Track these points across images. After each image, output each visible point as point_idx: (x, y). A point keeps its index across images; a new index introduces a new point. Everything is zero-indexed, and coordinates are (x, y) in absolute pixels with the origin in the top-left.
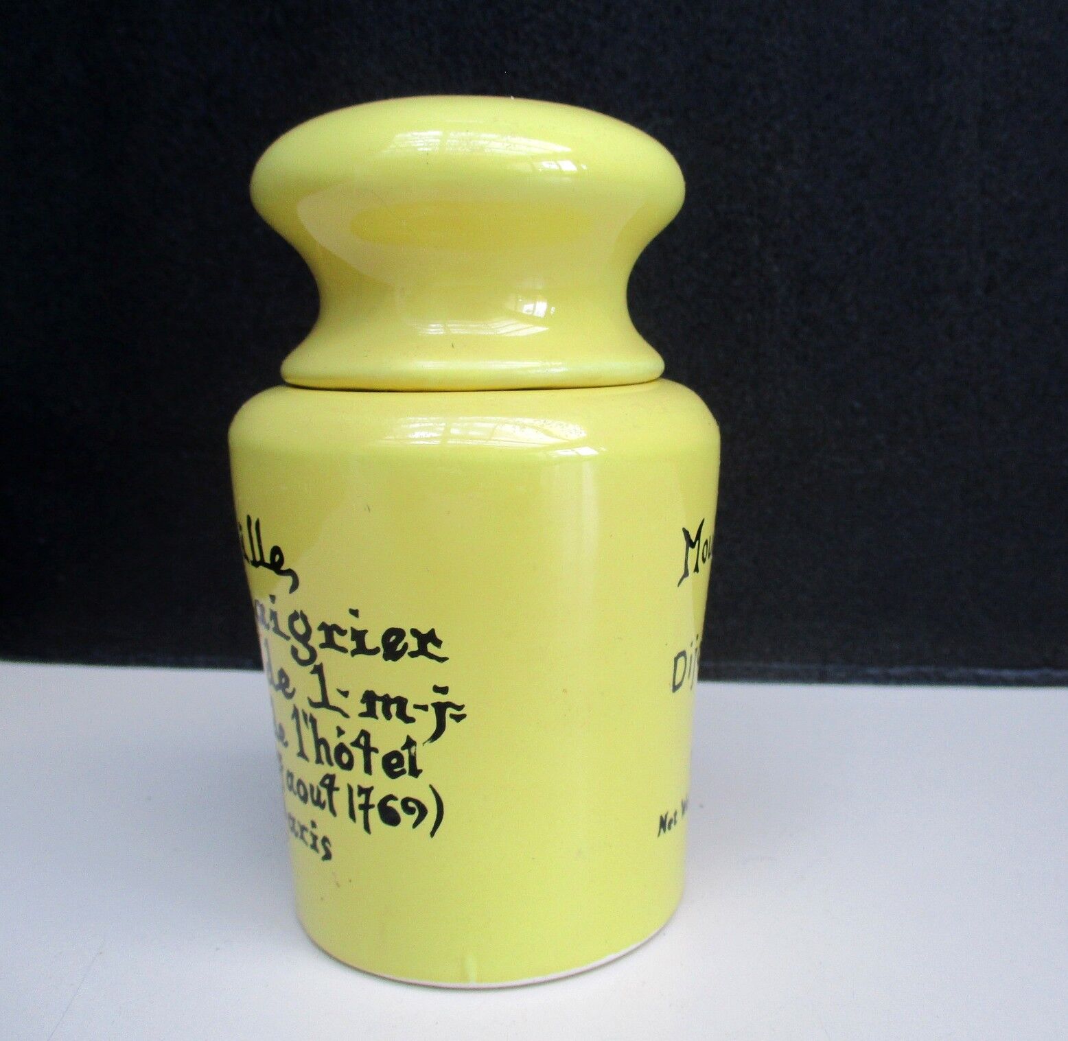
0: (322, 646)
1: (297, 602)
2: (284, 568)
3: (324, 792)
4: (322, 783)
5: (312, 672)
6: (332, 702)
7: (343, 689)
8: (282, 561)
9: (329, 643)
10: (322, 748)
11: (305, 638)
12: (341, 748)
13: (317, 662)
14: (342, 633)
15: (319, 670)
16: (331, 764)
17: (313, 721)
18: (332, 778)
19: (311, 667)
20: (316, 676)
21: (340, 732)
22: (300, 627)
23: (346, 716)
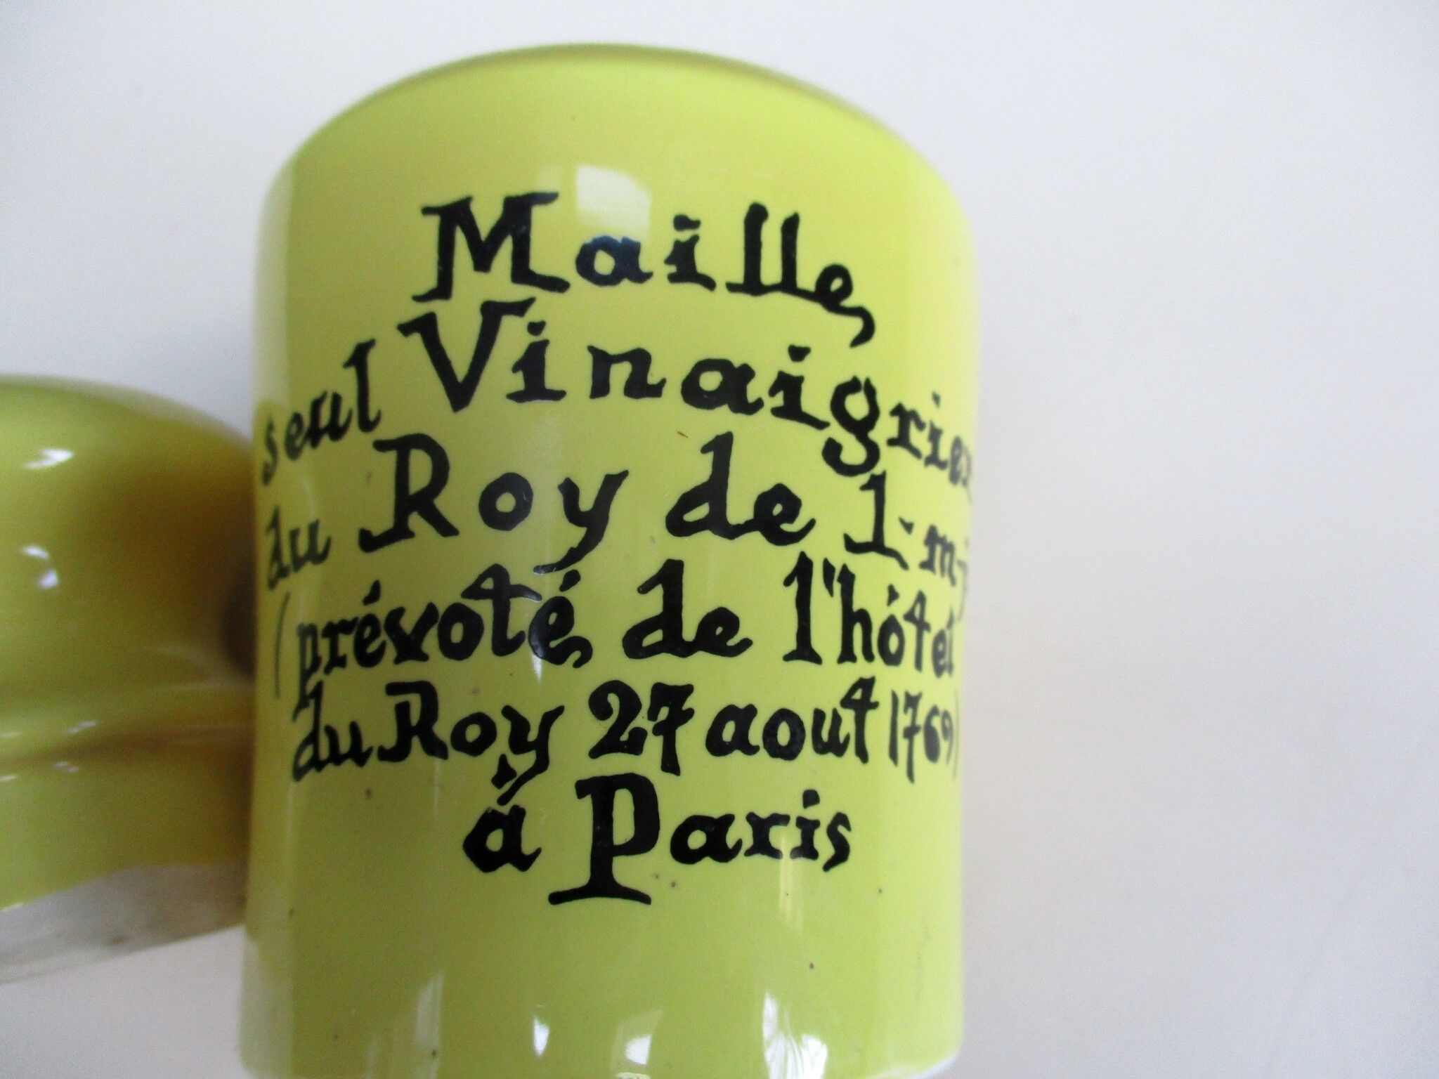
0: (892, 442)
1: (861, 364)
2: (849, 302)
3: (848, 716)
4: (847, 702)
5: (865, 487)
6: (890, 541)
7: (908, 519)
8: (847, 289)
9: (902, 440)
10: (858, 631)
11: (861, 429)
12: (891, 626)
13: (877, 470)
14: (921, 426)
15: (877, 485)
16: (869, 656)
17: (847, 579)
18: (866, 685)
19: (864, 478)
20: (870, 495)
21: (893, 595)
22: (857, 406)
23: (904, 565)
